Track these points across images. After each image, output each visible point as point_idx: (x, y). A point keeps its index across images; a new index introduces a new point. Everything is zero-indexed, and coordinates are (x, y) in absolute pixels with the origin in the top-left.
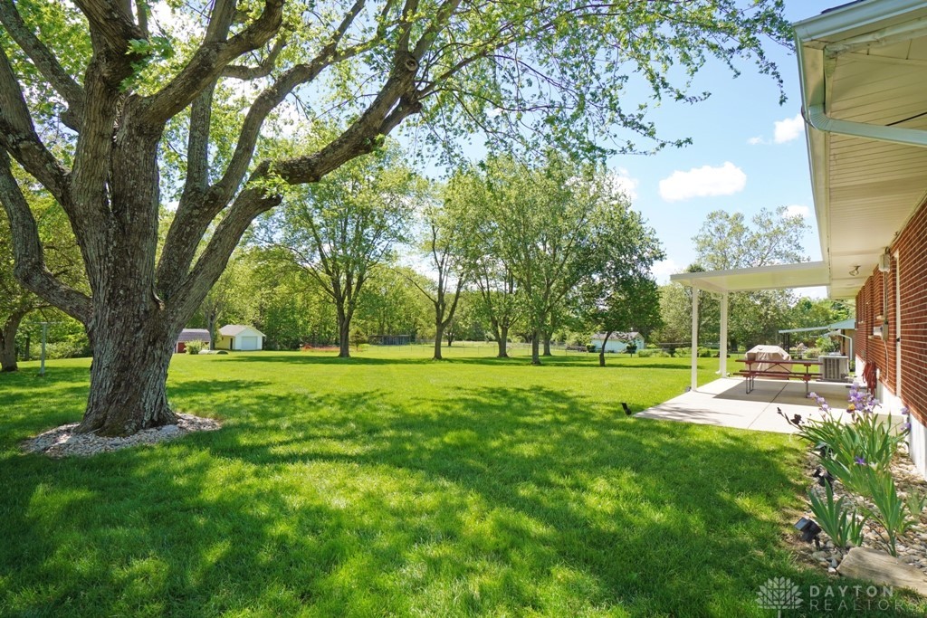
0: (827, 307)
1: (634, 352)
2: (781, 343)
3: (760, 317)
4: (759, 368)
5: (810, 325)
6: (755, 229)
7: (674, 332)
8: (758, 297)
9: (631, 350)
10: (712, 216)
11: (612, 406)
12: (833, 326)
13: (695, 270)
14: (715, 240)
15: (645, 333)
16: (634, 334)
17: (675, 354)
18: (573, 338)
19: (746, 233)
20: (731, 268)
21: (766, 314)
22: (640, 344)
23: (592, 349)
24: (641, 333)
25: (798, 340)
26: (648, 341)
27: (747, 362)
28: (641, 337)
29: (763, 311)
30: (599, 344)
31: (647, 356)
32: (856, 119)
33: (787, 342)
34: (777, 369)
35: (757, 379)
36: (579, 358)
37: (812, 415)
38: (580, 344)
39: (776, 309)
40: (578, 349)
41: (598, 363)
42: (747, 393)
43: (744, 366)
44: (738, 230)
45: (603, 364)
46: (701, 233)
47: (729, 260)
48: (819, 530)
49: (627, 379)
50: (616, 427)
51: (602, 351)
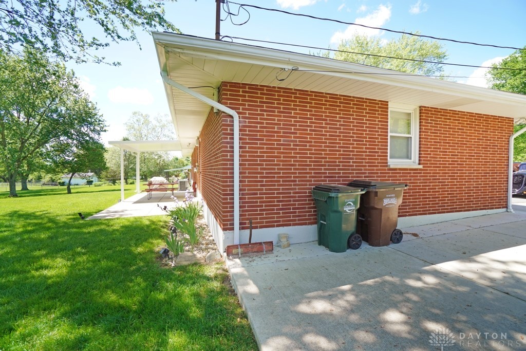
0: (184, 160)
1: (91, 184)
2: (165, 176)
3: (157, 164)
4: (154, 188)
5: (177, 167)
6: (154, 123)
7: (115, 172)
8: (157, 155)
9: (90, 183)
10: (135, 113)
11: (73, 215)
12: (185, 168)
13: (125, 139)
14: (136, 126)
15: (98, 173)
16: (90, 174)
17: (116, 184)
18: (47, 178)
19: (150, 124)
20: (144, 140)
21: (160, 163)
22: (95, 179)
23: (63, 184)
24: (96, 173)
25: (173, 174)
26: (99, 178)
27: (148, 185)
28: (95, 175)
29: (158, 162)
30: (67, 181)
31: (100, 185)
32: (179, 82)
33: (168, 175)
34: (161, 187)
35: (153, 193)
36: (52, 190)
37: (172, 206)
38: (53, 181)
39: (164, 160)
40: (52, 185)
41: (67, 192)
42: (149, 199)
43: (147, 187)
44: (147, 122)
45: (69, 192)
46: (129, 121)
47: (143, 136)
48: (168, 251)
49: (84, 199)
50: (73, 227)
51: (70, 184)
